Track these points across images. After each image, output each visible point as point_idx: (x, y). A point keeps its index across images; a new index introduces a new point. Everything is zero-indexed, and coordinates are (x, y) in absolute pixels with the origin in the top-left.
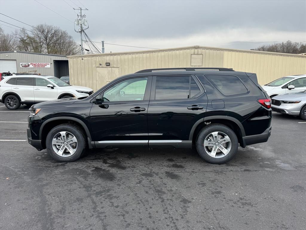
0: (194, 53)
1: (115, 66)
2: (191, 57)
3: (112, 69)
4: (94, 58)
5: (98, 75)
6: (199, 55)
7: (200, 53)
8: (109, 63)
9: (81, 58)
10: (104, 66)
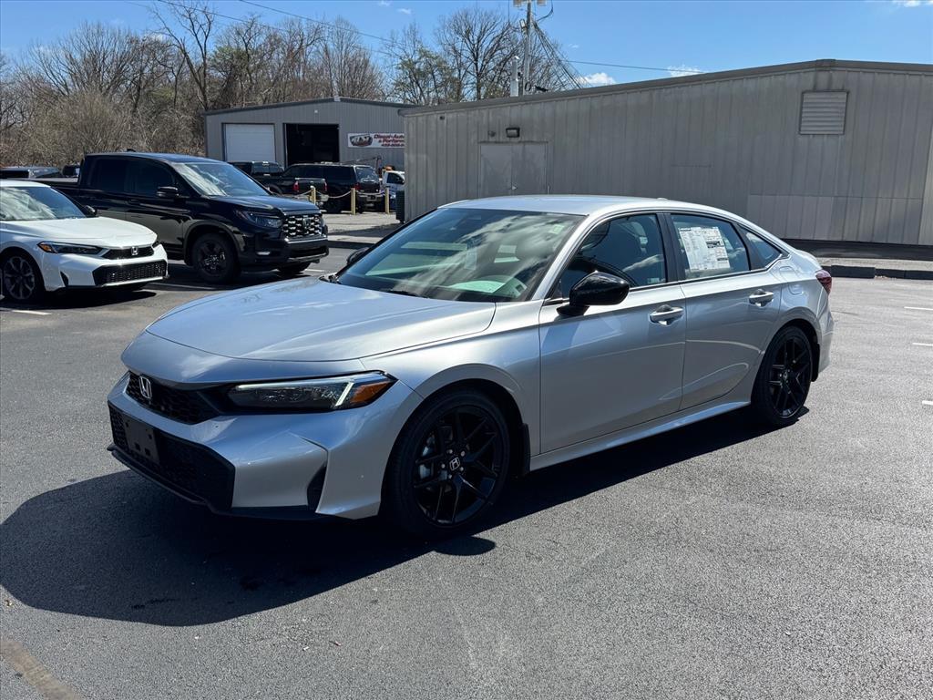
0: (815, 86)
1: (535, 140)
2: (802, 103)
3: (524, 149)
4: (475, 115)
5: (483, 167)
6: (833, 91)
7: (837, 84)
8: (518, 130)
9: (439, 116)
10: (501, 139)
